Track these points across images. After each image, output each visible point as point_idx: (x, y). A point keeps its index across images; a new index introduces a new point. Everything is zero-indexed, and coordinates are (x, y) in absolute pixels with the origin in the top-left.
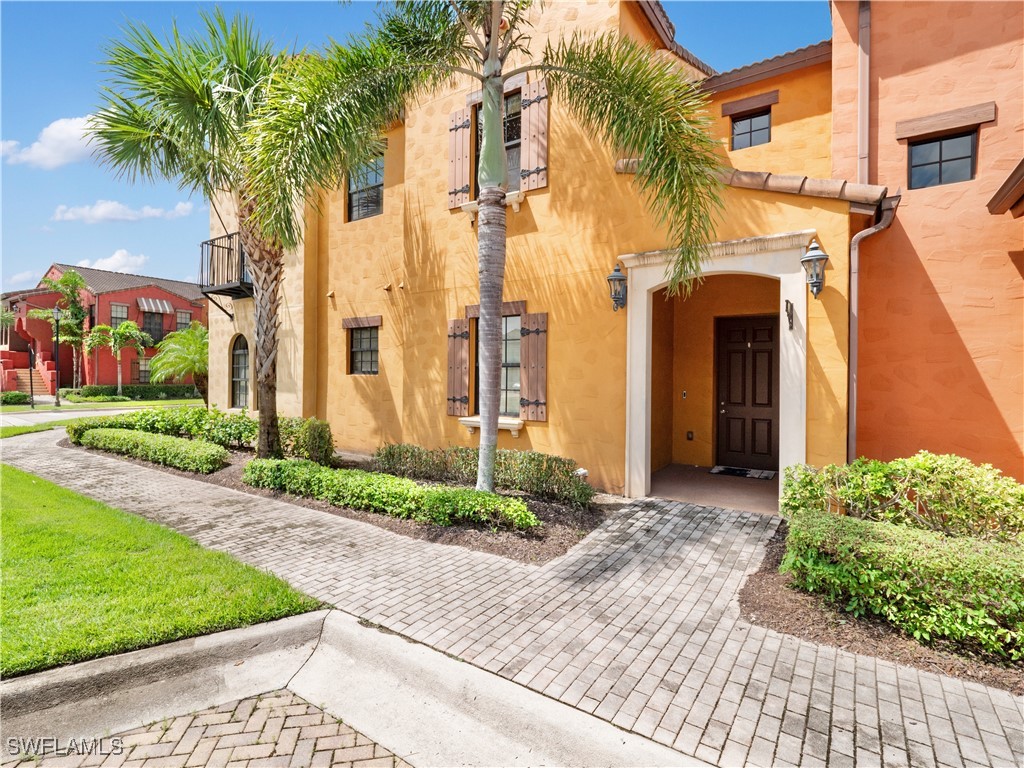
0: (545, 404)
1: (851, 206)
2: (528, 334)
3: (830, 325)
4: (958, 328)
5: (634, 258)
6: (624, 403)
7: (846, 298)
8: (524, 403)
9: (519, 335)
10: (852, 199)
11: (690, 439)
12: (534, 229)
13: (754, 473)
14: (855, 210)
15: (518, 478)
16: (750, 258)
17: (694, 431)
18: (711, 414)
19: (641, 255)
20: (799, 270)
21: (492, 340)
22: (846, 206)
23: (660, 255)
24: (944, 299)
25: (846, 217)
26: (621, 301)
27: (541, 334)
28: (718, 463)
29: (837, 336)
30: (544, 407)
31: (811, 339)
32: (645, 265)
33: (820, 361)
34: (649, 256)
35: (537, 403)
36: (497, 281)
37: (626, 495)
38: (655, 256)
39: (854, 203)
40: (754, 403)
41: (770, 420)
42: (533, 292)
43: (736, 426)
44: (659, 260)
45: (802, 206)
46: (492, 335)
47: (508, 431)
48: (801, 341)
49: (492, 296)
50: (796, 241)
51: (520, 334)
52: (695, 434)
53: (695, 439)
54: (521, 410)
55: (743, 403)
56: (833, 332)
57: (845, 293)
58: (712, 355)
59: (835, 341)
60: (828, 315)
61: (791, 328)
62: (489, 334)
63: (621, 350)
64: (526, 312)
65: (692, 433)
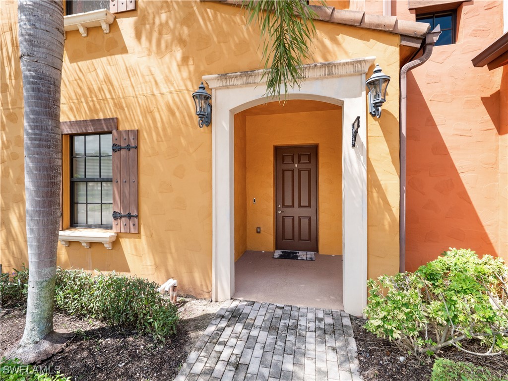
0: (137, 216)
1: (401, 40)
2: (120, 150)
3: (385, 143)
4: (450, 151)
5: (217, 79)
6: (210, 214)
7: (398, 119)
8: (116, 216)
9: (110, 152)
10: (403, 33)
11: (259, 232)
12: (124, 50)
13: (302, 255)
14: (404, 43)
15: (95, 305)
16: (319, 83)
17: (261, 226)
18: (272, 214)
19: (224, 75)
20: (359, 95)
21: (40, 146)
22: (397, 39)
23: (241, 76)
24: (441, 129)
25: (398, 49)
26: (206, 119)
27: (132, 150)
28: (277, 248)
29: (391, 153)
30: (136, 220)
31: (369, 156)
32: (227, 87)
33: (378, 174)
34: (231, 78)
35: (129, 216)
36: (47, 71)
37: (214, 299)
38: (236, 77)
39: (404, 36)
40: (300, 206)
41: (310, 217)
42: (124, 110)
43: (288, 222)
44: (239, 82)
45: (361, 38)
46: (40, 140)
47: (101, 244)
48: (362, 157)
49: (39, 90)
50: (358, 68)
51: (111, 150)
52: (262, 229)
53: (262, 232)
54: (114, 223)
55: (293, 206)
56: (388, 149)
57: (397, 115)
58: (272, 172)
59: (390, 157)
60: (384, 135)
61: (354, 145)
62: (35, 139)
63: (207, 166)
64: (117, 129)
65: (260, 228)
